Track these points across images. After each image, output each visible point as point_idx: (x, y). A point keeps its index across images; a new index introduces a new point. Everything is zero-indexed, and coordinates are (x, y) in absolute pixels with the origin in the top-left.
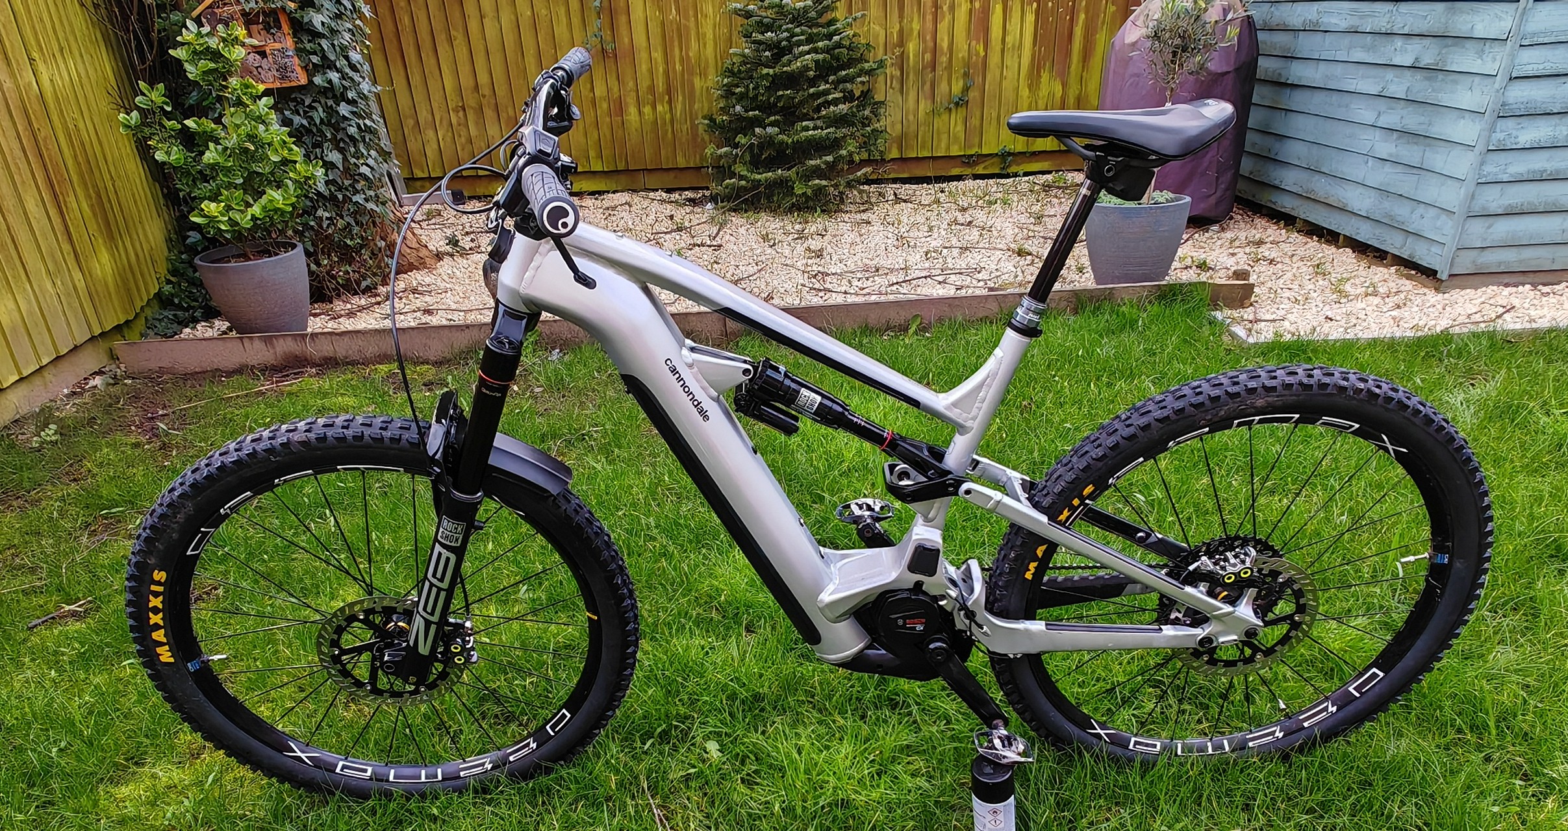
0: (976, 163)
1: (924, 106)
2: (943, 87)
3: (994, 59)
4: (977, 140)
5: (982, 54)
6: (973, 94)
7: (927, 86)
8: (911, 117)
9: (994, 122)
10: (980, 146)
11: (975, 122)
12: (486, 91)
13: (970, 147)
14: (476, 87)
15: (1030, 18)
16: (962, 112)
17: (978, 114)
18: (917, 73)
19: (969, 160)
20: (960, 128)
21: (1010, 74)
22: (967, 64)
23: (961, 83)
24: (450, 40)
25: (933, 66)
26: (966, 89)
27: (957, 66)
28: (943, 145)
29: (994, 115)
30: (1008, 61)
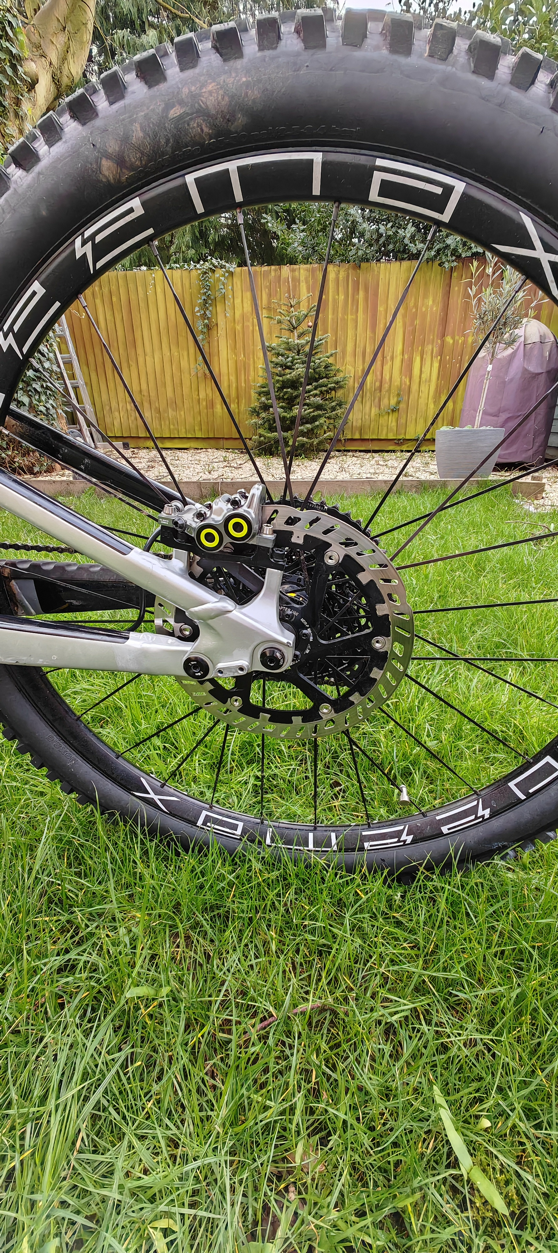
0: (402, 444)
1: (374, 411)
2: (385, 402)
3: (415, 387)
4: (403, 431)
5: (408, 383)
6: (402, 406)
7: (377, 400)
8: (367, 417)
9: (414, 422)
10: (405, 434)
11: (403, 421)
13: (400, 434)
15: (436, 365)
16: (396, 414)
17: (405, 416)
18: (371, 393)
19: (399, 442)
20: (394, 424)
21: (423, 395)
22: (400, 389)
23: (395, 399)
25: (380, 388)
26: (398, 402)
27: (394, 391)
28: (384, 432)
29: (414, 417)
30: (422, 388)
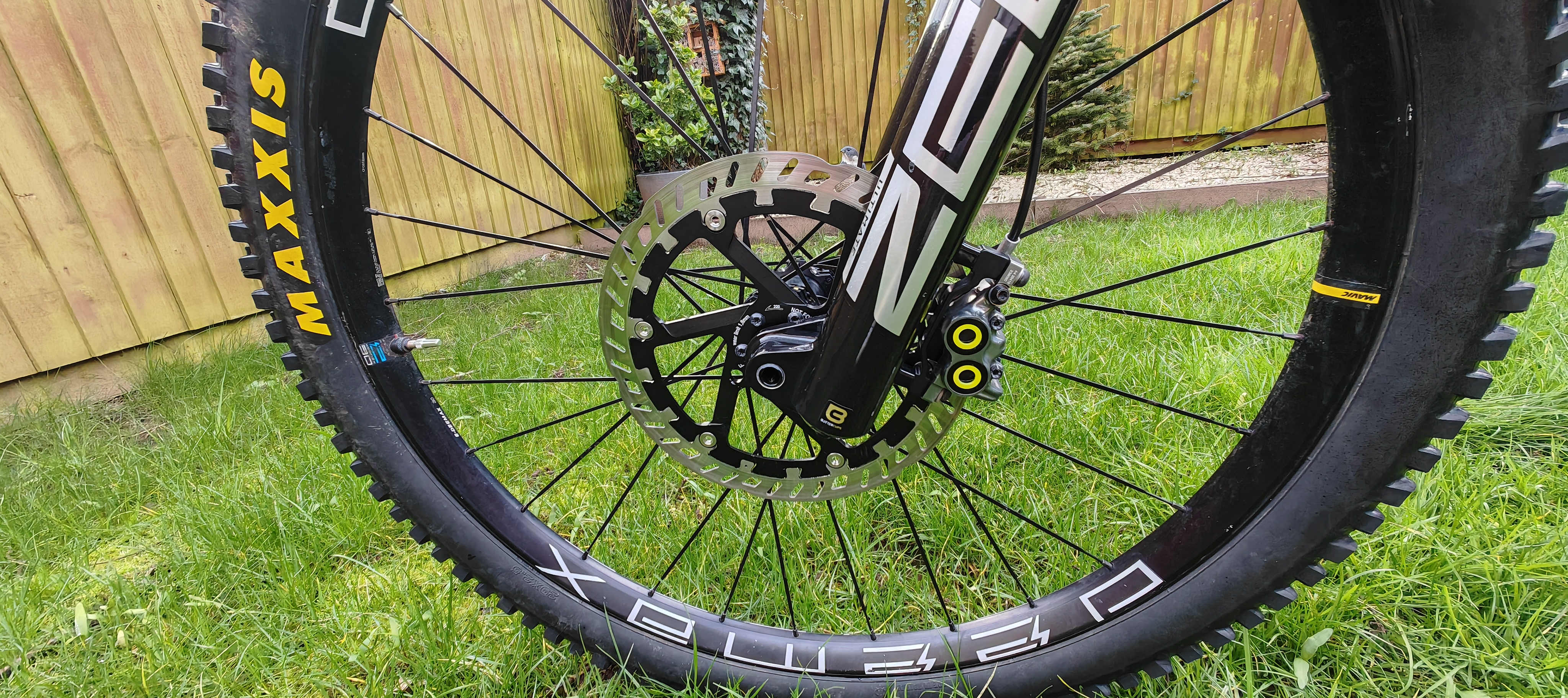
0: (1195, 142)
1: (1153, 101)
2: (1170, 87)
3: (1217, 63)
4: (1197, 125)
5: (1206, 59)
6: (1197, 91)
7: (1157, 86)
8: (1141, 111)
9: (1214, 110)
10: (1201, 128)
11: (1197, 111)
12: (830, 111)
13: (1192, 130)
14: (824, 109)
15: (1252, 30)
16: (1186, 104)
17: (1200, 105)
18: (1149, 79)
19: (1188, 140)
20: (1183, 116)
21: (1231, 73)
22: (1193, 68)
23: (1186, 83)
24: (811, 82)
25: (1163, 72)
26: (1191, 86)
27: (1184, 71)
28: (1168, 129)
29: (1215, 104)
30: (1229, 62)
